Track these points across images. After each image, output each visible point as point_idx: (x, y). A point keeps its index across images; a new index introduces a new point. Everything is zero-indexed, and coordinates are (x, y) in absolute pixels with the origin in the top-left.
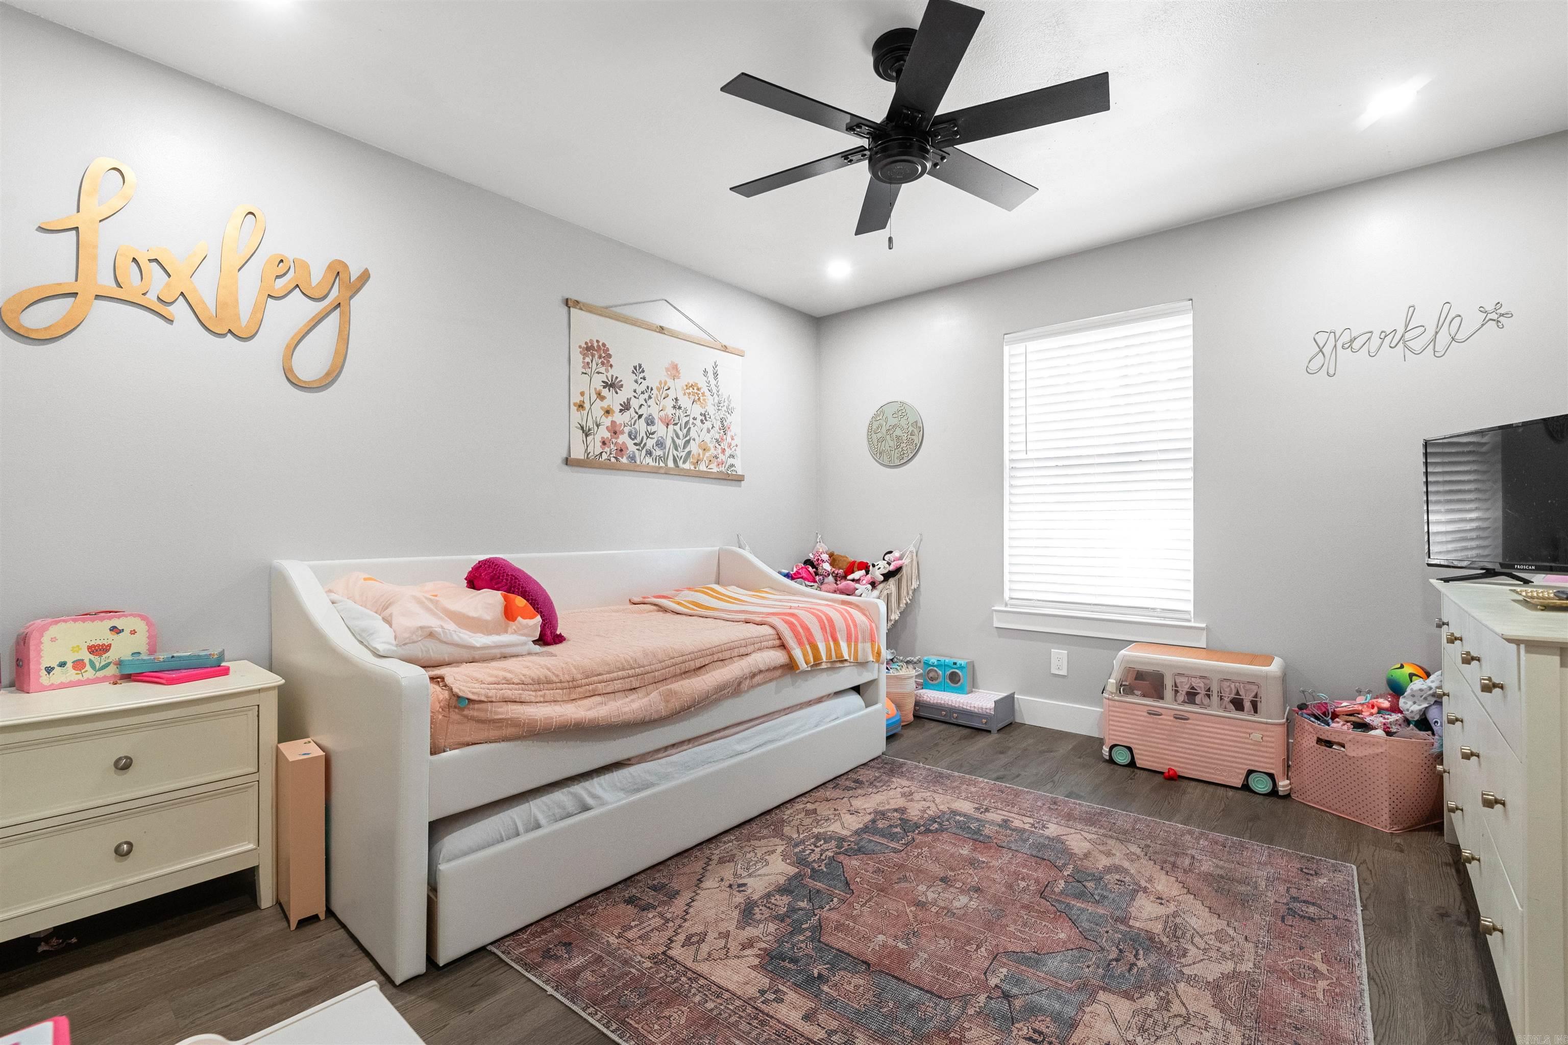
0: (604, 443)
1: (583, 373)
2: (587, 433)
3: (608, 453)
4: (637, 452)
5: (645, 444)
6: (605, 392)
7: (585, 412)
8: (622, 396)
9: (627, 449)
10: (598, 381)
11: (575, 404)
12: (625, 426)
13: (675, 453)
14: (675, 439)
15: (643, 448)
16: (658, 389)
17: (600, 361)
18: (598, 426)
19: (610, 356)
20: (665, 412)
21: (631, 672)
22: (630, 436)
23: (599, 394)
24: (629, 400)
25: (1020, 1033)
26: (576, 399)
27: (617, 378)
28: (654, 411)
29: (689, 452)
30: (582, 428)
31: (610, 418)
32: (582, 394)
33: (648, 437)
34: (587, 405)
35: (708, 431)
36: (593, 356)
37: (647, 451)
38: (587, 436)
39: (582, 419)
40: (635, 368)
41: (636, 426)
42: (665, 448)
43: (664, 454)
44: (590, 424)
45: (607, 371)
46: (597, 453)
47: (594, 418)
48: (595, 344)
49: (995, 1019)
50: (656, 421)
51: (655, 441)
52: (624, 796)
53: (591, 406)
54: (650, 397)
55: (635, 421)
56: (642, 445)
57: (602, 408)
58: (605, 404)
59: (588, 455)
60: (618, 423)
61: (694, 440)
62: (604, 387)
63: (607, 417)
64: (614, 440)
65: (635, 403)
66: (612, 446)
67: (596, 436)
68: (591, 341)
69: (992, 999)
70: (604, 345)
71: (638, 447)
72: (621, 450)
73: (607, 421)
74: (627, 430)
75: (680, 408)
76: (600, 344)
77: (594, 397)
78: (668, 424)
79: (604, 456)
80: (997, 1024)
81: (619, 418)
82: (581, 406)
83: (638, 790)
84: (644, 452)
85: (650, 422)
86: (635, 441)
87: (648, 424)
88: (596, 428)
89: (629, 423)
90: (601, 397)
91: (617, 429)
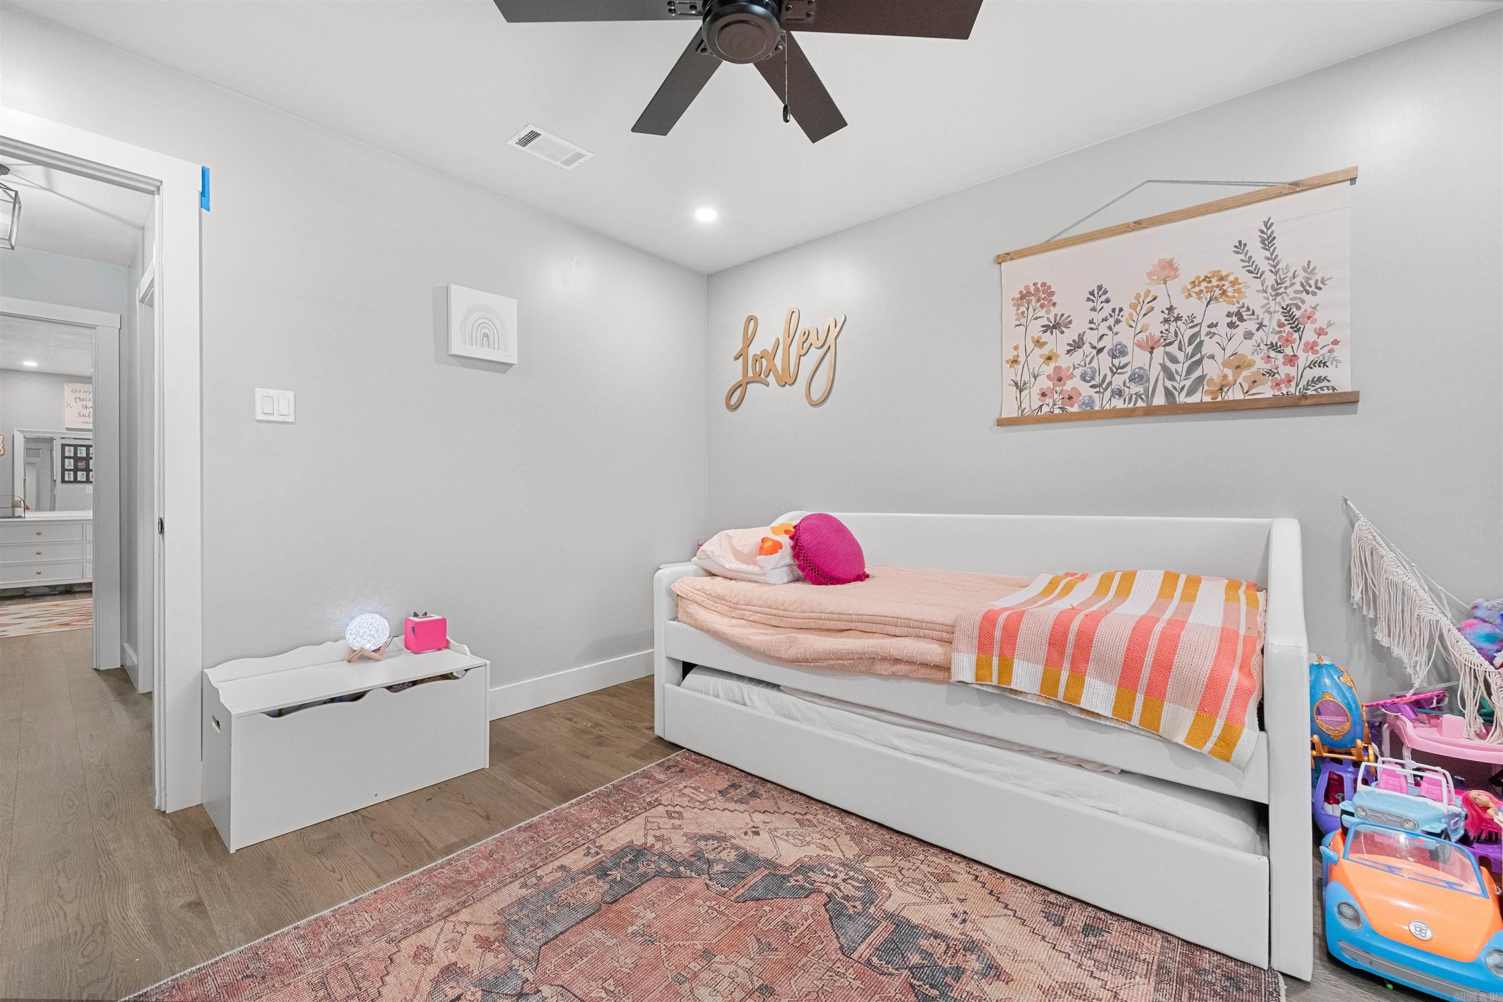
0: (1044, 395)
1: (1017, 326)
2: (1020, 387)
3: (1051, 405)
4: (1096, 397)
5: (1110, 383)
6: (1046, 337)
7: (1020, 367)
8: (1071, 335)
9: (1080, 394)
10: (1035, 328)
11: (1007, 362)
12: (1074, 368)
13: (1169, 384)
14: (1169, 364)
15: (1106, 389)
16: (1133, 306)
17: (1039, 304)
18: (1035, 377)
19: (1052, 294)
20: (1147, 333)
21: (773, 611)
22: (1083, 378)
23: (1038, 342)
24: (1081, 337)
25: (469, 993)
26: (1010, 355)
27: (1062, 315)
28: (1125, 335)
29: (1201, 378)
30: (1016, 384)
31: (1053, 364)
32: (1016, 348)
33: (1114, 374)
34: (1022, 359)
35: (1248, 335)
36: (1029, 302)
37: (1113, 391)
38: (1021, 391)
39: (1016, 375)
40: (1092, 294)
41: (1095, 364)
42: (1148, 380)
43: (1146, 390)
44: (1026, 378)
45: (1048, 312)
46: (1035, 406)
47: (1031, 371)
48: (1032, 289)
49: (497, 978)
50: (1130, 350)
51: (1127, 376)
52: (773, 713)
53: (1027, 357)
54: (1118, 322)
55: (1093, 358)
56: (1104, 386)
57: (1041, 356)
58: (1046, 351)
59: (1022, 412)
60: (1064, 367)
61: (1212, 357)
62: (1045, 332)
63: (1048, 365)
64: (1058, 389)
65: (1091, 337)
66: (1056, 396)
67: (1032, 390)
68: (1027, 287)
69: (524, 983)
70: (1044, 285)
71: (1097, 389)
72: (1070, 398)
73: (1049, 369)
74: (1078, 372)
75: (1178, 318)
76: (1039, 286)
77: (1030, 346)
78: (1152, 348)
79: (1045, 409)
80: (491, 978)
81: (1065, 361)
82: (1015, 361)
83: (784, 716)
84: (1108, 393)
85: (1119, 351)
86: (1093, 383)
87: (1114, 357)
88: (1033, 380)
89: (1082, 363)
90: (1039, 343)
91: (1062, 375)
